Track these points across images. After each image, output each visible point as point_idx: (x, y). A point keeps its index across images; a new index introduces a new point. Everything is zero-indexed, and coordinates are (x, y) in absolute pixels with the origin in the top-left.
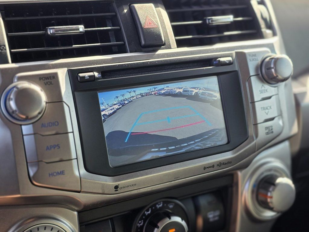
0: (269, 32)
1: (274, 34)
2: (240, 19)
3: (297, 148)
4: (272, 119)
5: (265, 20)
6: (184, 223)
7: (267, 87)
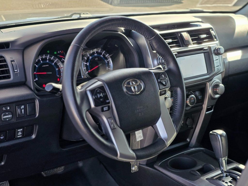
0: (215, 39)
1: (217, 40)
2: (208, 36)
3: (223, 76)
4: (218, 66)
5: (214, 36)
6: (195, 97)
7: (217, 56)
